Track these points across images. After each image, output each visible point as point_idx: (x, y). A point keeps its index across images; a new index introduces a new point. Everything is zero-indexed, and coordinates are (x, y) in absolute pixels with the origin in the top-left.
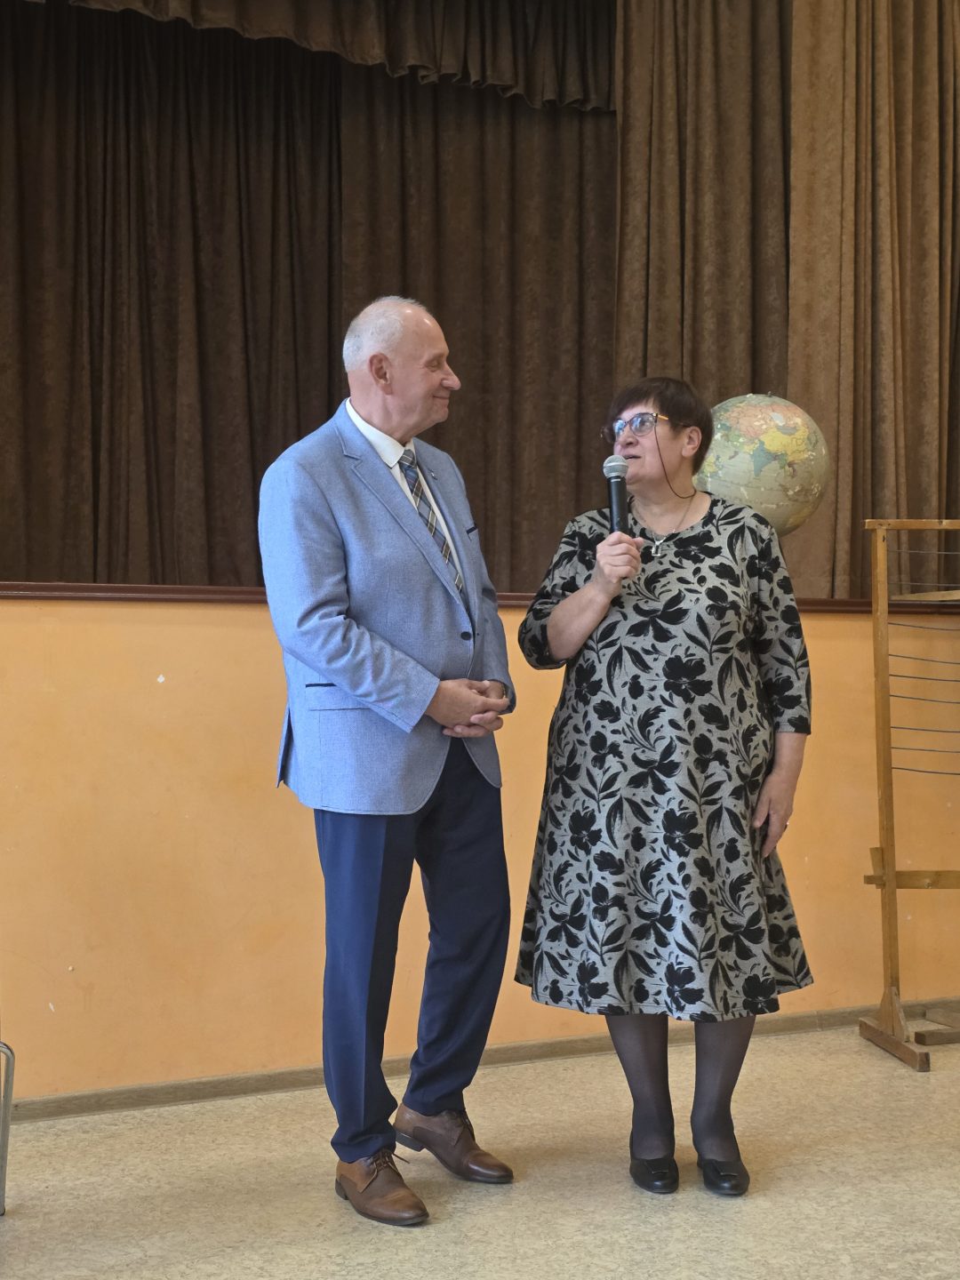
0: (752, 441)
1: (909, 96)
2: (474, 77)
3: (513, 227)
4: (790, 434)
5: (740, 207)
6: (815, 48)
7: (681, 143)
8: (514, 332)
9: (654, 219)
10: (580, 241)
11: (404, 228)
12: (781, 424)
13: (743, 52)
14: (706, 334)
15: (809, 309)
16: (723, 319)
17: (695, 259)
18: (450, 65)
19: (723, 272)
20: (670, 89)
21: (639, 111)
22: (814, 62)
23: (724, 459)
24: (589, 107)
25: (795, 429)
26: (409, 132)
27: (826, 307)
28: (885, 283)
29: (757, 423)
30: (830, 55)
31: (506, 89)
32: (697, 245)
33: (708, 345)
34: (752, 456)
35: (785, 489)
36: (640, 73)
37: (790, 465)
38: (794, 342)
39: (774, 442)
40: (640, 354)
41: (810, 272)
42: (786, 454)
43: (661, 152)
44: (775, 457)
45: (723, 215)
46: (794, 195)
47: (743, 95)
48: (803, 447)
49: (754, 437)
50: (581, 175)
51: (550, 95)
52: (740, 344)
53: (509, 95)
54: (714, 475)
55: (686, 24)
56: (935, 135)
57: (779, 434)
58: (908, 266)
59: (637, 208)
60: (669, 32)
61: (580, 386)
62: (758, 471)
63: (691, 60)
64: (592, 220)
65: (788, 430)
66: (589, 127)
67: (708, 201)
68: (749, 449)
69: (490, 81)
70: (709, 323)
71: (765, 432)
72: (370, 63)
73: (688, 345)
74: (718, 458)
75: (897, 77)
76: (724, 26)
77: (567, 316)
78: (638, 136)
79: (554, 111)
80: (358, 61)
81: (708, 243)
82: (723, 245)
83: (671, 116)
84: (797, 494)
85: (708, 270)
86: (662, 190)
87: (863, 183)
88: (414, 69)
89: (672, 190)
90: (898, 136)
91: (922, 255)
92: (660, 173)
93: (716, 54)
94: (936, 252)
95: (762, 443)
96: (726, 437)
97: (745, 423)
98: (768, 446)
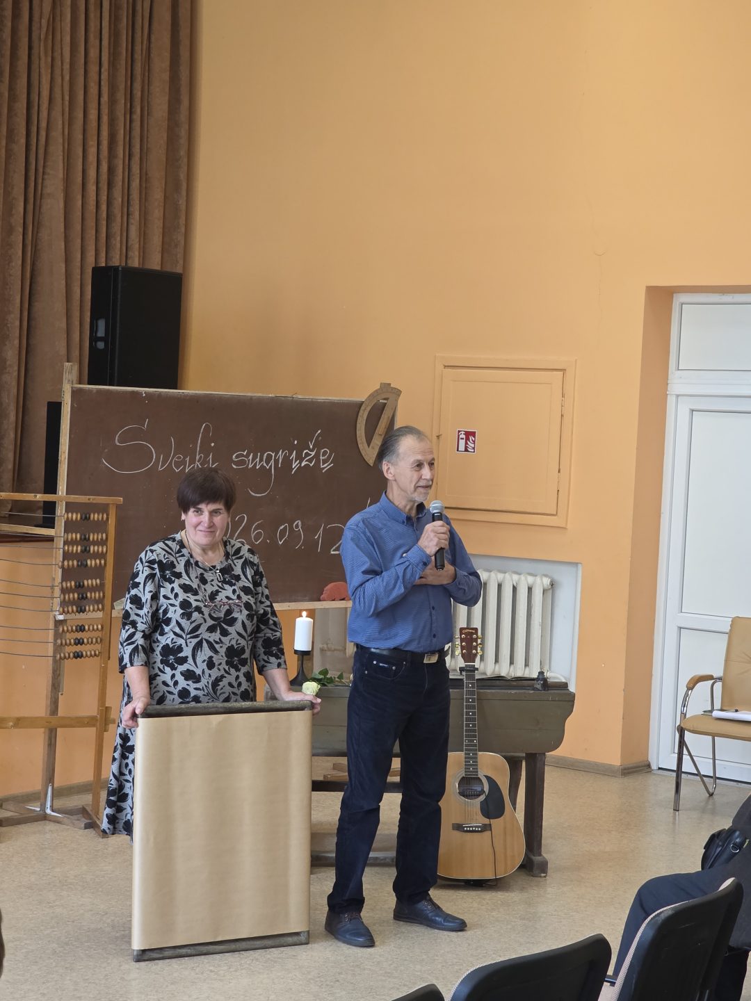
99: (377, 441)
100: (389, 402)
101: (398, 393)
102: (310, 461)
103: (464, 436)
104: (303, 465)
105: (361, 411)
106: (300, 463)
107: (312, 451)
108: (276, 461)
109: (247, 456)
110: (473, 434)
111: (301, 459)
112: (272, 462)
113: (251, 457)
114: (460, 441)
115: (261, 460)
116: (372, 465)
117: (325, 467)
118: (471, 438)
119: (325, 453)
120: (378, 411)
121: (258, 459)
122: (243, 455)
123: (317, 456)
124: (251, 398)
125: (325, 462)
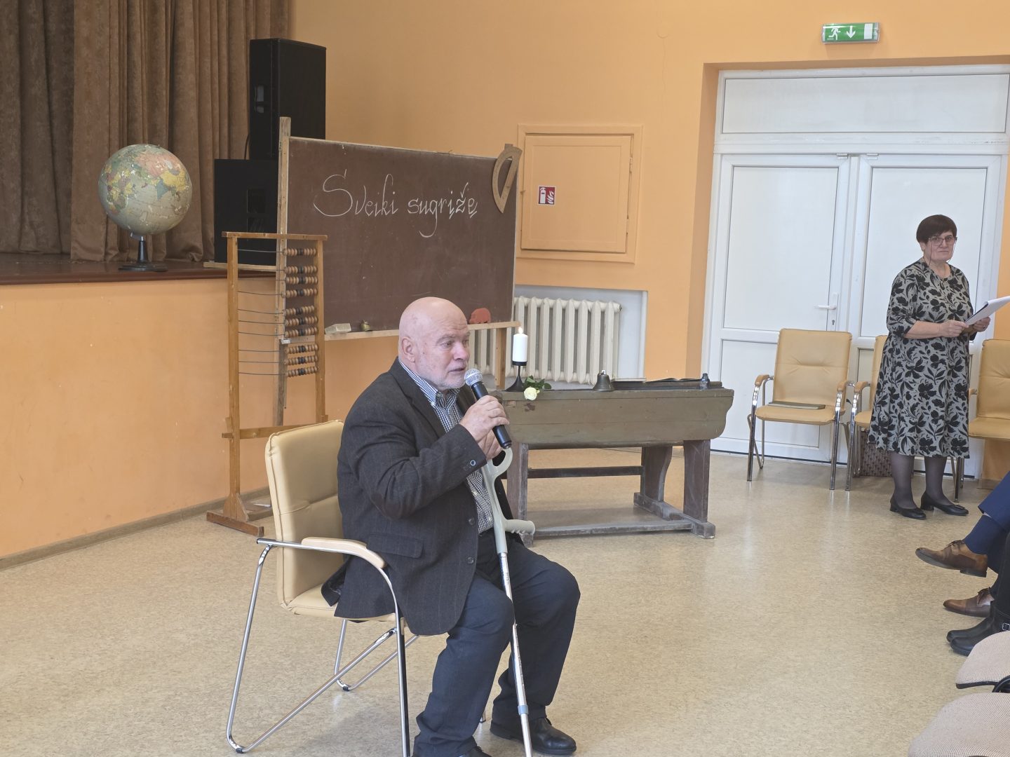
0: (155, 178)
4: (176, 175)
12: (171, 168)
23: (138, 187)
25: (178, 171)
27: (100, 42)
29: (157, 167)
34: (156, 187)
35: (174, 208)
37: (177, 193)
39: (169, 179)
42: (175, 187)
44: (170, 188)
48: (183, 183)
49: (157, 175)
54: (130, 196)
57: (170, 174)
62: (160, 197)
65: (176, 172)
68: (154, 182)
71: (163, 172)
74: (134, 186)
84: (181, 211)
95: (162, 180)
96: (139, 173)
97: (149, 165)
98: (165, 181)
99: (506, 192)
100: (513, 160)
102: (461, 208)
104: (456, 212)
105: (495, 168)
106: (455, 210)
107: (463, 200)
108: (439, 208)
109: (418, 203)
110: (553, 189)
111: (454, 206)
112: (436, 208)
113: (421, 205)
114: (542, 196)
115: (428, 207)
116: (502, 210)
117: (472, 213)
118: (551, 193)
119: (472, 201)
120: (505, 169)
121: (426, 207)
122: (415, 203)
123: (466, 204)
124: (420, 154)
125: (471, 209)
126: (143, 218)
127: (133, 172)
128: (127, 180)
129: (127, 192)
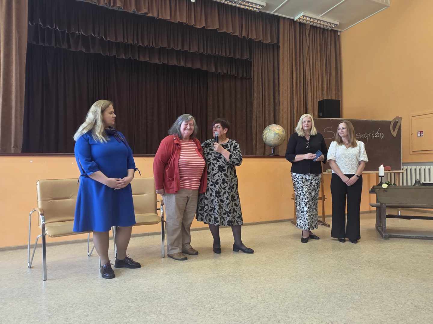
0: (273, 132)
1: (298, 77)
2: (229, 74)
3: (236, 97)
5: (272, 94)
6: (283, 69)
7: (262, 84)
8: (236, 114)
9: (258, 96)
10: (246, 99)
11: (218, 97)
13: (272, 70)
14: (267, 114)
15: (283, 110)
16: (269, 111)
17: (265, 102)
18: (225, 72)
19: (269, 104)
20: (260, 75)
21: (255, 79)
22: (283, 71)
23: (269, 134)
24: (248, 77)
25: (280, 130)
26: (219, 82)
27: (285, 110)
28: (295, 106)
30: (286, 70)
31: (234, 75)
32: (265, 100)
33: (267, 115)
35: (279, 139)
36: (256, 73)
37: (280, 135)
38: (280, 115)
39: (277, 132)
40: (256, 117)
41: (283, 104)
42: (279, 133)
43: (259, 85)
44: (277, 134)
45: (269, 95)
46: (280, 92)
47: (272, 76)
48: (282, 132)
50: (246, 89)
51: (241, 76)
52: (272, 115)
53: (235, 76)
54: (268, 137)
55: (263, 65)
56: (302, 82)
57: (278, 130)
58: (298, 103)
59: (255, 94)
60: (260, 66)
61: (246, 122)
62: (275, 136)
63: (264, 71)
64: (248, 95)
66: (247, 81)
67: (267, 93)
68: (273, 133)
69: (232, 74)
70: (267, 112)
71: (275, 130)
72: (213, 72)
73: (264, 116)
74: (268, 134)
75: (296, 74)
76: (269, 65)
77: (244, 110)
78: (255, 83)
79: (242, 78)
80: (211, 71)
81: (267, 100)
82: (269, 100)
83: (260, 80)
84: (281, 139)
85: (267, 104)
86: (259, 91)
87: (291, 90)
88: (220, 73)
89: (261, 91)
90: (297, 83)
91: (301, 101)
92: (259, 89)
93: (268, 70)
94: (303, 101)
95: (275, 132)
96: (270, 131)
97: (272, 129)
98: (276, 132)
99: (396, 131)
100: (399, 121)
101: (401, 118)
102: (378, 136)
103: (419, 133)
104: (376, 137)
105: (391, 124)
106: (375, 136)
107: (378, 133)
108: (368, 136)
109: (360, 135)
110: (422, 132)
111: (374, 135)
112: (367, 136)
113: (361, 135)
114: (419, 134)
115: (364, 136)
116: (395, 136)
117: (382, 137)
118: (422, 133)
119: (381, 134)
120: (396, 123)
121: (363, 136)
122: (359, 135)
123: (379, 135)
124: (360, 120)
125: (382, 136)
126: (271, 142)
127: (268, 131)
128: (267, 133)
129: (267, 136)
